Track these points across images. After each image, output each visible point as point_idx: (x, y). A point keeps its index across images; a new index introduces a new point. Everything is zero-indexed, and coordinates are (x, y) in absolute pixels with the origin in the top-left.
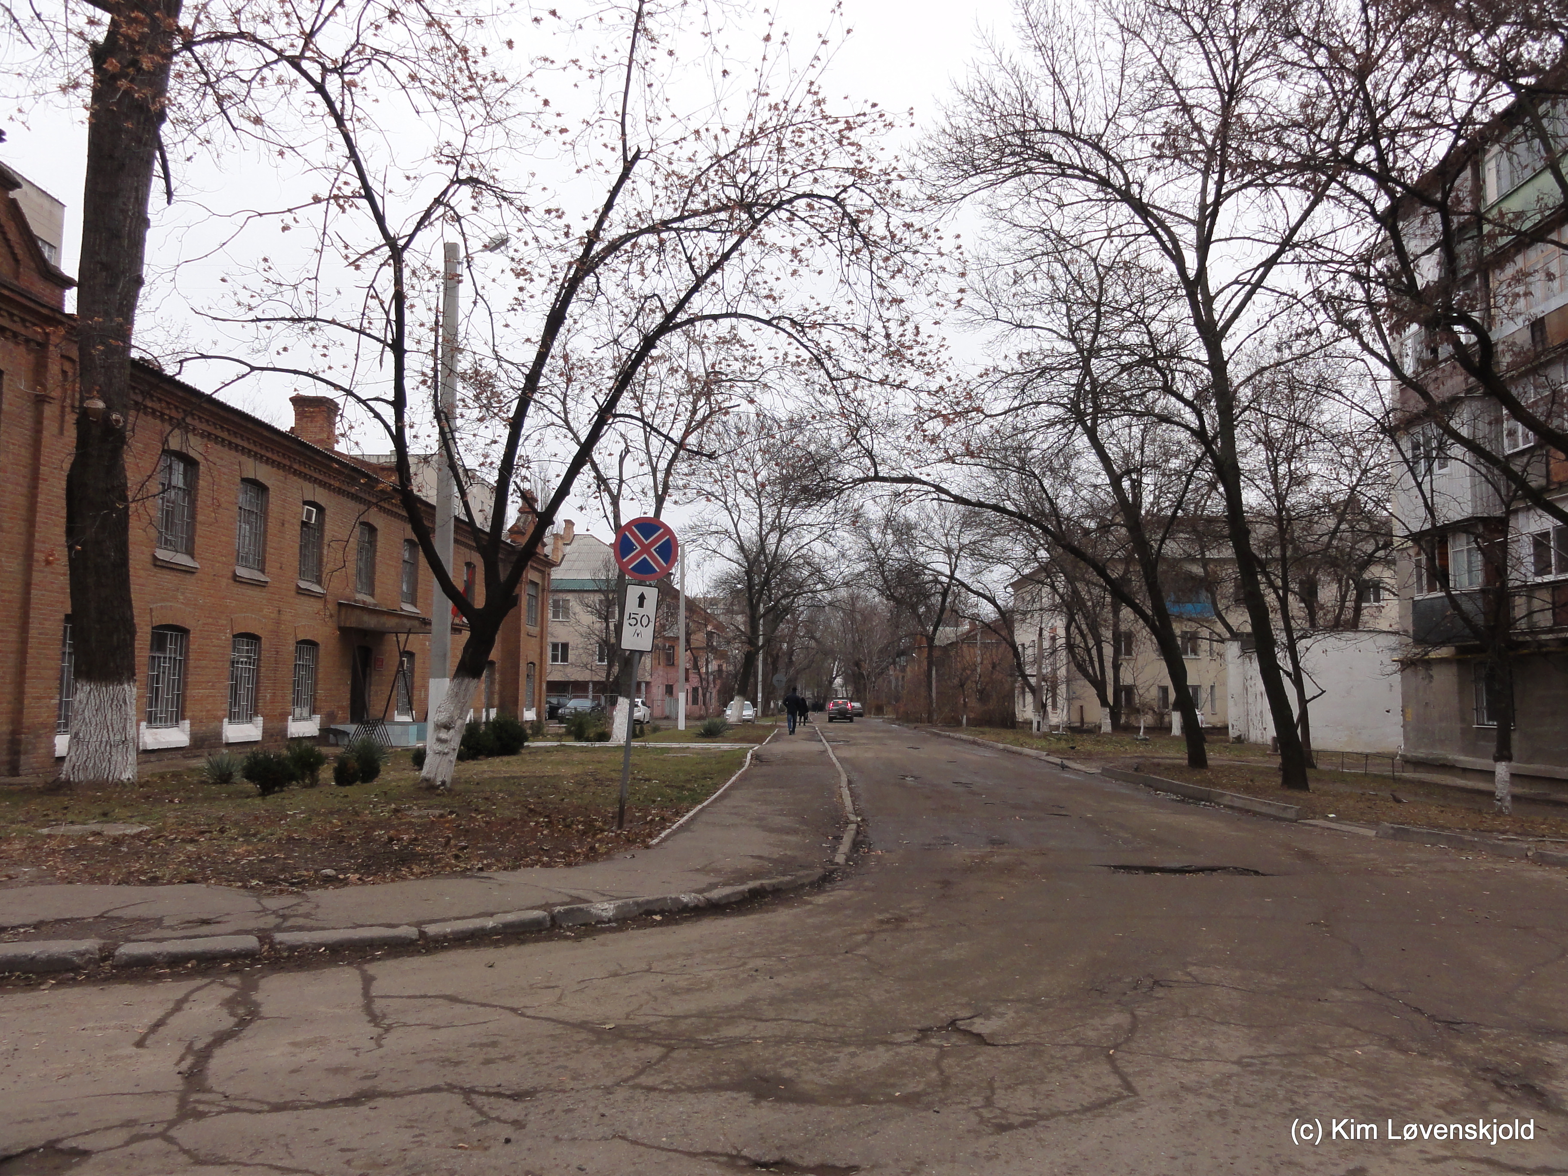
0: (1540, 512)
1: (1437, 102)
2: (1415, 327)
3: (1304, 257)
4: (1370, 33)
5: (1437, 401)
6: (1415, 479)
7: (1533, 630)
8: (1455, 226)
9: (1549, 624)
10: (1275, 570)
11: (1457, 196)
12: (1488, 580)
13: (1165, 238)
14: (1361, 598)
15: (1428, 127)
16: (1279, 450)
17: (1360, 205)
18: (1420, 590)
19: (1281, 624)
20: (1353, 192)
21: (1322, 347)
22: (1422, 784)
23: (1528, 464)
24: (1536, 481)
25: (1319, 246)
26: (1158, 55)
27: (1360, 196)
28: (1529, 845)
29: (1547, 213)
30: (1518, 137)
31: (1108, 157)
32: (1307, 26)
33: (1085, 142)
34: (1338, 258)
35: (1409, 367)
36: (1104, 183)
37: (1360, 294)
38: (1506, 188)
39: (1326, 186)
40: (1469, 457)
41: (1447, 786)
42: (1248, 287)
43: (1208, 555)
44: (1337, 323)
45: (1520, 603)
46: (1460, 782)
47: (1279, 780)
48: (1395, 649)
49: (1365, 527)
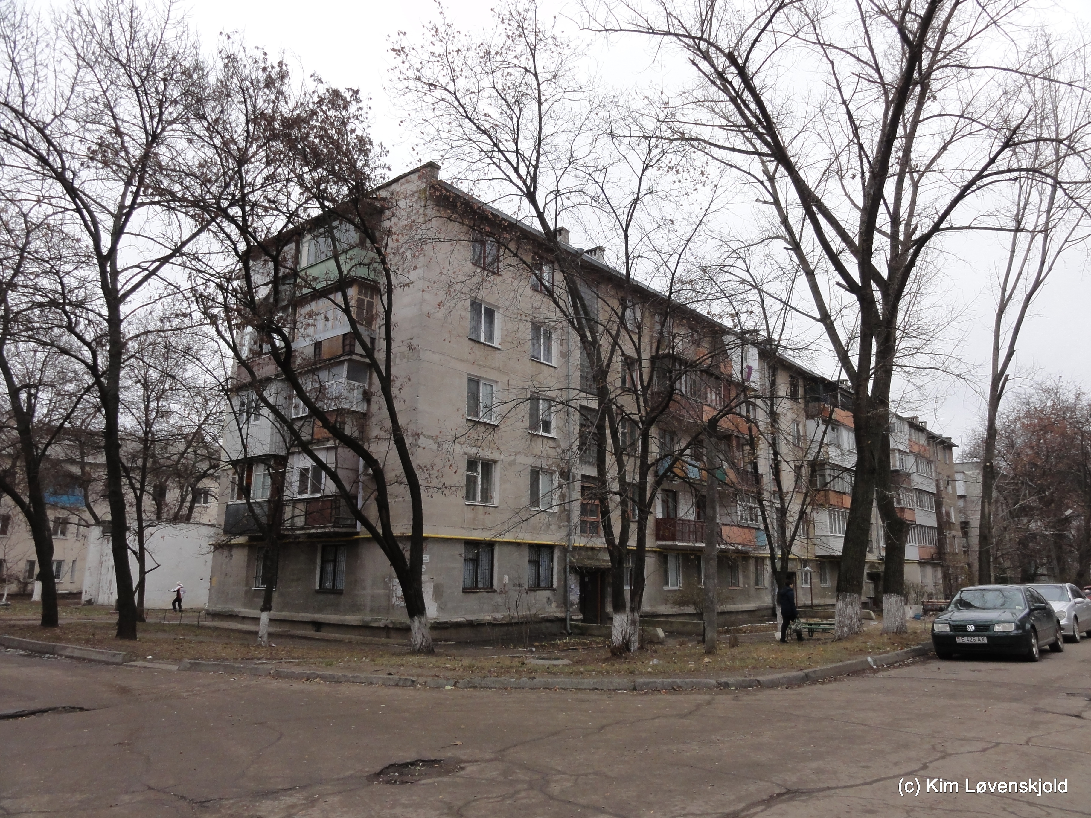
0: (305, 455)
1: (281, 197)
2: (249, 329)
3: (188, 264)
4: (249, 138)
5: (258, 378)
6: (238, 424)
7: (293, 528)
8: (281, 274)
9: (303, 524)
10: (137, 476)
11: (284, 257)
12: (272, 495)
13: (88, 218)
14: (194, 501)
15: (273, 209)
16: (152, 391)
17: (229, 242)
18: (232, 498)
19: (135, 516)
20: (225, 233)
21: (192, 326)
22: (216, 629)
23: (302, 426)
24: (305, 437)
25: (200, 260)
26: (105, 87)
27: (228, 236)
28: (271, 666)
29: (330, 282)
30: (321, 234)
31: (50, 143)
32: (212, 116)
33: (32, 124)
34: (211, 271)
35: (245, 353)
36: (43, 160)
37: (220, 299)
38: (312, 262)
39: (209, 223)
40: (272, 416)
41: (232, 630)
42: (146, 272)
43: (86, 459)
44: (204, 313)
45: (288, 510)
46: (240, 626)
47: (115, 633)
48: (211, 537)
49: (205, 452)
